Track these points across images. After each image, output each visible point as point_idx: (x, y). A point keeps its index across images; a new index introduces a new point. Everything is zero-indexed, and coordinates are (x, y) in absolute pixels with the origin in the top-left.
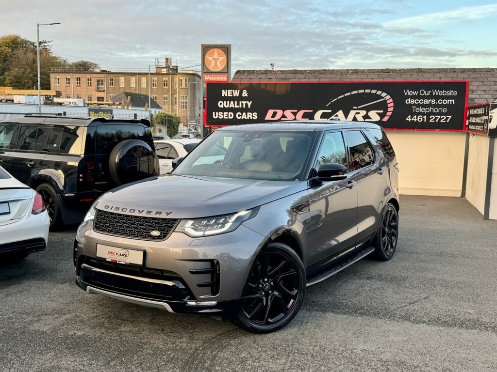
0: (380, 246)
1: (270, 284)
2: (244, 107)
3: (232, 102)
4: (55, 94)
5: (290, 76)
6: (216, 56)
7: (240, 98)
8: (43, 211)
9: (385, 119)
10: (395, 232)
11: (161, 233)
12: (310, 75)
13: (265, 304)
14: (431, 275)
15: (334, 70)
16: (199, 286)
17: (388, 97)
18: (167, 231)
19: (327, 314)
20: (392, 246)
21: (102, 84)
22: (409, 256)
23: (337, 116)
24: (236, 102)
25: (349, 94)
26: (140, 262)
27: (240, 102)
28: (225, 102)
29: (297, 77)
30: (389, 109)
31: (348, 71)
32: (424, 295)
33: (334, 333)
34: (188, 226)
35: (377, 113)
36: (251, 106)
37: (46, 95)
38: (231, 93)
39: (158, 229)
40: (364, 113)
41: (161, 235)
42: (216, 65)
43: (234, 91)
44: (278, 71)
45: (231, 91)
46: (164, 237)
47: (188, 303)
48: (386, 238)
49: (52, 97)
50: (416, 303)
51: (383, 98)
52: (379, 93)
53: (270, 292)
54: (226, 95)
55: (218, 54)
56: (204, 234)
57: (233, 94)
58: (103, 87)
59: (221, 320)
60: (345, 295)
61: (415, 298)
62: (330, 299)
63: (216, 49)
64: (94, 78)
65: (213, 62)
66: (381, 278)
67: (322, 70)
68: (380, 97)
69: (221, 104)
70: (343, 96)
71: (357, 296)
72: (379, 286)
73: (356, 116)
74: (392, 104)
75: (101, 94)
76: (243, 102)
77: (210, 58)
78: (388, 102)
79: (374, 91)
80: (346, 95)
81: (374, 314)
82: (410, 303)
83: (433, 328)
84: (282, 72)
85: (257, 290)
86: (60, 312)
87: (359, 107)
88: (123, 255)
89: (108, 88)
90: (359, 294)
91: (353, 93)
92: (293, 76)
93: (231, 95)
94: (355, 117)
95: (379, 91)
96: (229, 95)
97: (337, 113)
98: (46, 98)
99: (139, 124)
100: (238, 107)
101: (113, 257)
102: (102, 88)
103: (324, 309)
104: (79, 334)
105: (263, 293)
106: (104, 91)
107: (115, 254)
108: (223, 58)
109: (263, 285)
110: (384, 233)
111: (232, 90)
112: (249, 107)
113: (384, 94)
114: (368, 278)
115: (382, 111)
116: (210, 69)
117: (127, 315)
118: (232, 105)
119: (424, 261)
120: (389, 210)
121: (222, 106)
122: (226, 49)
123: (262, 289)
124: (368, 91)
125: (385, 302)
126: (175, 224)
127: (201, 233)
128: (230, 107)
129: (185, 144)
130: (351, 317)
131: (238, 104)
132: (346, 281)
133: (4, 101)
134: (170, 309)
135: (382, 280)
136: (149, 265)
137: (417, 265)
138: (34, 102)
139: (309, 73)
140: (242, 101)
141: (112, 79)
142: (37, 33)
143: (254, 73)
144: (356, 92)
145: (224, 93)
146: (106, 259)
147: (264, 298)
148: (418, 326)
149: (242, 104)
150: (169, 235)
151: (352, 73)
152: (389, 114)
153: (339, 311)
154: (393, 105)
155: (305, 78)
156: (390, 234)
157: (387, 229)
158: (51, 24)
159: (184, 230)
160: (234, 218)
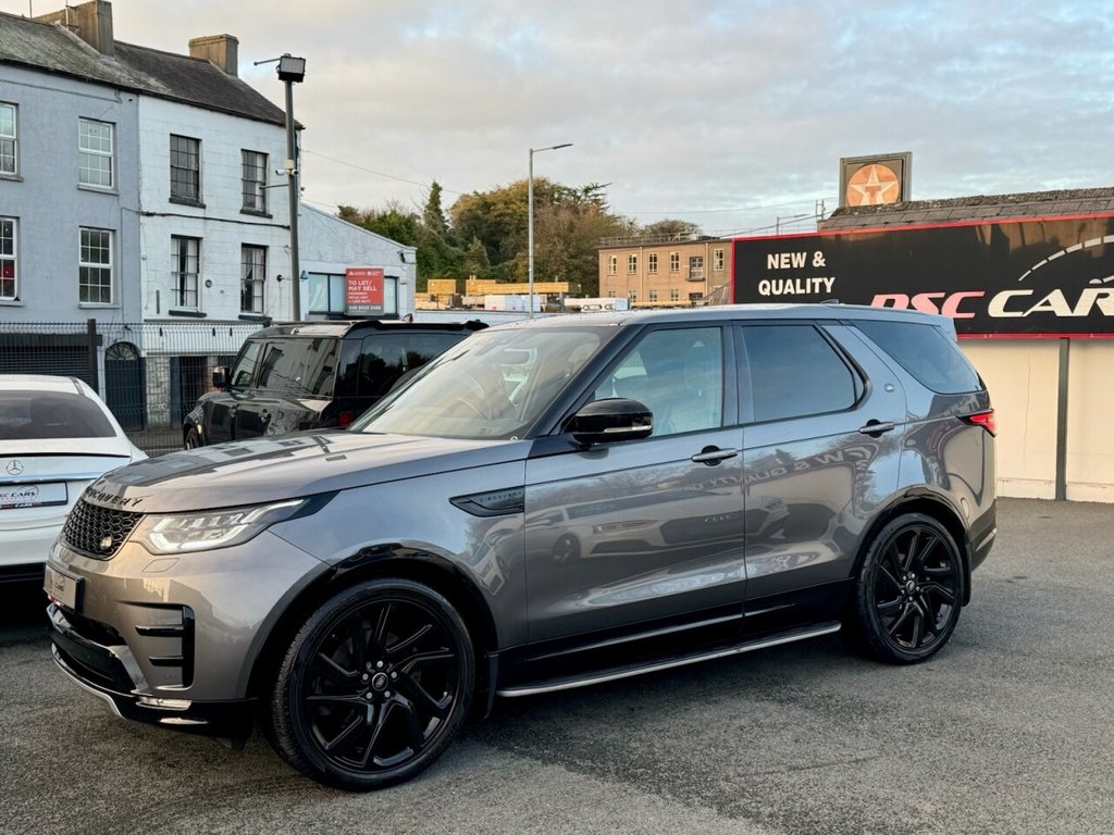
1: (389, 675)
2: (817, 291)
3: (789, 282)
4: (567, 291)
5: (961, 211)
6: (873, 181)
7: (809, 271)
11: (113, 542)
12: (1015, 207)
13: (369, 719)
15: (1078, 191)
16: (154, 662)
18: (121, 540)
21: (700, 265)
23: (1047, 303)
24: (798, 281)
25: (1079, 247)
26: (72, 604)
27: (808, 280)
28: (774, 282)
29: (978, 213)
34: (159, 530)
36: (832, 287)
37: (548, 294)
38: (788, 261)
41: (112, 547)
42: (873, 201)
43: (793, 255)
44: (935, 202)
45: (788, 255)
46: (115, 551)
48: (904, 603)
49: (561, 296)
53: (387, 694)
54: (776, 267)
55: (879, 176)
57: (791, 263)
58: (701, 271)
63: (874, 166)
64: (685, 253)
65: (867, 196)
67: (1047, 193)
69: (765, 286)
70: (1064, 253)
73: (1100, 302)
75: (696, 288)
76: (814, 280)
77: (860, 188)
80: (1071, 250)
85: (355, 685)
87: (1106, 280)
88: (60, 587)
89: (711, 272)
91: (1089, 243)
92: (970, 211)
93: (788, 266)
94: (1095, 305)
96: (783, 266)
97: (1048, 298)
98: (548, 299)
100: (803, 291)
102: (700, 274)
105: (369, 695)
106: (704, 280)
108: (891, 184)
109: (371, 676)
110: (889, 592)
111: (791, 252)
112: (829, 290)
118: (789, 287)
121: (766, 292)
123: (369, 686)
128: (785, 293)
131: (803, 286)
133: (474, 308)
135: (817, 706)
138: (523, 307)
139: (1012, 201)
140: (811, 278)
141: (721, 255)
142: (528, 167)
143: (874, 212)
144: (1097, 242)
145: (773, 261)
147: (370, 708)
149: (813, 285)
150: (119, 548)
155: (998, 215)
156: (924, 595)
157: (911, 585)
158: (555, 148)
159: (148, 538)
160: (255, 514)
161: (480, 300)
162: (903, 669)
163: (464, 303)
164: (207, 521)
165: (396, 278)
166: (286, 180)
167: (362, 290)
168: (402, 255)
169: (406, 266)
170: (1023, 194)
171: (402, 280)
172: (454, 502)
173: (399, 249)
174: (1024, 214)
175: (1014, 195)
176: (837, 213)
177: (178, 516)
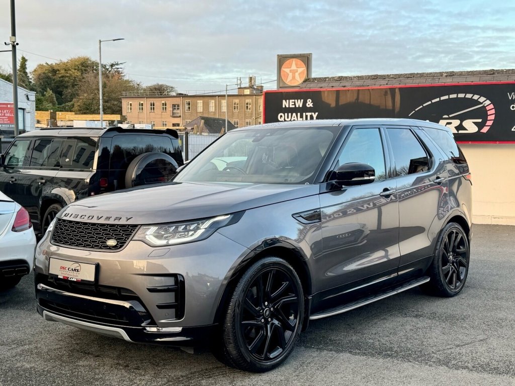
0: (440, 276)
1: (270, 309)
2: (308, 119)
3: (294, 114)
4: (119, 119)
5: (369, 82)
6: (294, 67)
7: (304, 109)
8: (30, 227)
9: (485, 130)
10: (464, 261)
11: (118, 242)
12: (395, 80)
14: (501, 315)
15: (423, 73)
16: (160, 307)
17: (488, 102)
18: (125, 240)
19: (341, 354)
20: (458, 278)
21: (178, 109)
22: (485, 292)
24: (299, 114)
25: (438, 100)
26: (92, 278)
27: (304, 114)
28: (286, 114)
29: (377, 83)
30: (489, 118)
31: (441, 74)
32: (481, 337)
33: (339, 376)
34: (150, 234)
35: (475, 123)
36: (316, 118)
37: (109, 121)
38: (293, 103)
39: (115, 237)
40: (457, 122)
41: (117, 244)
42: (294, 77)
43: (296, 100)
44: (354, 77)
45: (294, 101)
46: (121, 247)
47: (148, 329)
48: (450, 267)
49: (116, 122)
50: (467, 346)
51: (482, 103)
52: (476, 97)
54: (287, 106)
55: (296, 65)
56: (167, 242)
57: (295, 104)
58: (179, 112)
59: (192, 352)
60: (375, 334)
61: (467, 339)
62: (354, 338)
63: (294, 59)
64: (170, 102)
65: (291, 74)
66: (433, 316)
67: (409, 74)
68: (478, 103)
69: (281, 116)
70: (430, 103)
71: (391, 336)
72: (426, 326)
74: (493, 111)
75: (176, 121)
76: (307, 114)
77: (287, 70)
78: (488, 108)
79: (469, 96)
80: (433, 101)
81: (403, 357)
82: (458, 346)
83: (475, 375)
84: (359, 78)
86: (20, 343)
87: (450, 116)
88: (75, 270)
89: (184, 112)
90: (395, 334)
91: (442, 98)
92: (373, 82)
93: (294, 106)
95: (475, 95)
96: (291, 106)
98: (109, 123)
99: (164, 134)
101: (65, 272)
102: (178, 113)
103: (339, 348)
104: (28, 366)
105: (263, 321)
106: (180, 117)
107: (67, 269)
108: (303, 69)
110: (445, 261)
111: (295, 99)
113: (482, 99)
114: (416, 316)
115: (480, 120)
116: (287, 83)
117: (94, 349)
118: (294, 117)
119: (502, 298)
120: (453, 232)
121: (282, 119)
122: (306, 59)
123: (263, 315)
124: (461, 96)
125: (425, 343)
126: (134, 231)
127: (164, 242)
128: (292, 120)
129: (228, 162)
130: (371, 359)
131: (301, 117)
132: (385, 319)
134: (126, 337)
135: (434, 318)
136: (104, 281)
137: (490, 303)
139: (392, 78)
140: (306, 112)
141: (189, 103)
142: (99, 50)
143: (325, 81)
144: (446, 97)
145: (285, 104)
146: (58, 276)
148: (456, 372)
149: (306, 116)
150: (125, 245)
151: (446, 76)
152: (489, 123)
153: (358, 351)
154: (494, 113)
155: (387, 84)
156: (456, 263)
157: (451, 257)
158: (114, 40)
159: (145, 238)
160: (208, 224)
161: (69, 124)
162: (451, 299)
163: (58, 125)
164: (177, 228)
165: (24, 109)
166: (10, 48)
167: (4, 116)
168: (27, 96)
169: (29, 103)
170: (397, 75)
171: (27, 110)
172: (294, 216)
173: (25, 93)
174: (400, 84)
175: (393, 75)
176: (305, 81)
177: (160, 226)
